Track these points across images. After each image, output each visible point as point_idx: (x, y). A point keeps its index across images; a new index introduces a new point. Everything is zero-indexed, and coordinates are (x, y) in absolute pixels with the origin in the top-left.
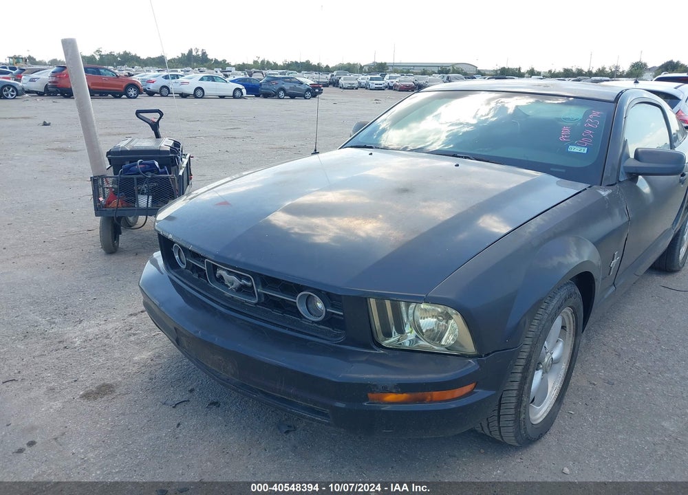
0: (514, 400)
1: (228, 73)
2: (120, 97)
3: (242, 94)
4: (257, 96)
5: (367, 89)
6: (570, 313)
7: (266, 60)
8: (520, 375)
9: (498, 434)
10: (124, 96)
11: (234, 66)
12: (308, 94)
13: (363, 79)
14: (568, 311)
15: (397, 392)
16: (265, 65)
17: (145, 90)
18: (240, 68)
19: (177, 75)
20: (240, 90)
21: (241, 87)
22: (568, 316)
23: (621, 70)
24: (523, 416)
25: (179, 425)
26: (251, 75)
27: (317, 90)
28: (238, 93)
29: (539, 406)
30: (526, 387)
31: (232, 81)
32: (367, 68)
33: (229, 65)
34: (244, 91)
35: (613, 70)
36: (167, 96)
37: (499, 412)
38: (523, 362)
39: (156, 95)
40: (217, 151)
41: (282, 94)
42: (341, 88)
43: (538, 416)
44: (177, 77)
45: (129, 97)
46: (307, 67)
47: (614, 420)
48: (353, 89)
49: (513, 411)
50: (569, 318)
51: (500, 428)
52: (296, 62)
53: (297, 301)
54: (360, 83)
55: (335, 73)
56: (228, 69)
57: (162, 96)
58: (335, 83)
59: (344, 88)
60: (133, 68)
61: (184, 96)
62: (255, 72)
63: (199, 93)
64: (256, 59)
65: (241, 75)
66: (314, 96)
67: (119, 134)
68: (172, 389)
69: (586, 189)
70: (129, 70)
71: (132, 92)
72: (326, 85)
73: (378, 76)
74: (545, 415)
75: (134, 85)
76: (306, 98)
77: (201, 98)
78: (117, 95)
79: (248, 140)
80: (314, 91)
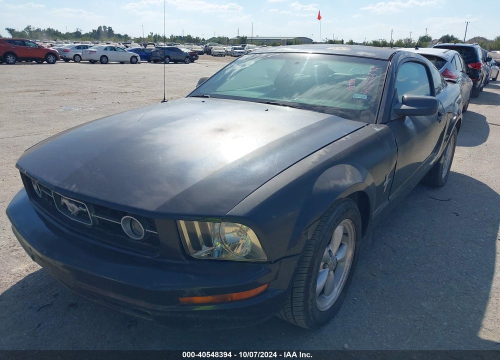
0: (302, 295)
1: (128, 45)
2: (41, 63)
3: (137, 60)
4: (149, 62)
5: (232, 56)
6: (350, 223)
7: (158, 35)
8: (306, 275)
9: (293, 321)
10: (45, 62)
11: (133, 40)
12: (188, 60)
13: (229, 48)
14: (348, 222)
15: (202, 296)
16: (156, 39)
17: (62, 58)
18: (138, 41)
19: (87, 46)
20: (136, 57)
21: (136, 55)
22: (348, 225)
23: (413, 42)
24: (310, 307)
25: (40, 325)
26: (145, 46)
27: (194, 57)
28: (134, 60)
29: (328, 296)
30: (311, 285)
31: (130, 51)
32: (232, 41)
33: (129, 38)
34: (139, 58)
35: (407, 42)
36: (79, 62)
37: (292, 305)
38: (308, 265)
39: (71, 61)
40: (111, 103)
41: (167, 59)
42: (212, 55)
43: (328, 304)
44: (87, 47)
45: (49, 63)
46: (189, 40)
47: (386, 303)
48: (222, 56)
49: (302, 304)
50: (349, 227)
51: (293, 317)
52: (180, 37)
53: (121, 223)
54: (227, 52)
55: (208, 44)
56: (129, 41)
57: (76, 62)
58: (208, 52)
59: (215, 56)
60: (55, 41)
61: (93, 62)
62: (149, 44)
63: (104, 60)
64: (150, 34)
65: (137, 46)
66: (192, 61)
67: (36, 91)
68: (39, 295)
69: (364, 126)
70: (52, 43)
71: (51, 59)
72: (201, 53)
73: (240, 47)
74: (333, 302)
75: (53, 53)
76: (186, 63)
77: (106, 63)
78: (40, 61)
79: (136, 94)
80: (192, 58)
